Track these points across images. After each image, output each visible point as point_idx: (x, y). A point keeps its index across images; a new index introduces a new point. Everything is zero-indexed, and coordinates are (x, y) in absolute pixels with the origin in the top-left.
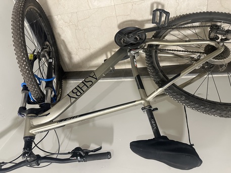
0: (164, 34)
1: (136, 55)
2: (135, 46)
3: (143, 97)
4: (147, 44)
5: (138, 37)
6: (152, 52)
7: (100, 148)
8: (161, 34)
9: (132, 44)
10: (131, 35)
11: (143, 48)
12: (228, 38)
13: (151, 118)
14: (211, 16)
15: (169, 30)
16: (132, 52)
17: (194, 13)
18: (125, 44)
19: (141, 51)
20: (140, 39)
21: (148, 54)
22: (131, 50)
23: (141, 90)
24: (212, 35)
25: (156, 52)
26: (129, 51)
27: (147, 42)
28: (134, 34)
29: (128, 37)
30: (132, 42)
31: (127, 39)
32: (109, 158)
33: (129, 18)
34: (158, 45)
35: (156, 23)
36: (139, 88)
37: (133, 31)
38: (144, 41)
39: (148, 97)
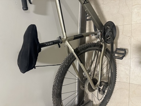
0: (107, 56)
1: (97, 36)
2: (104, 35)
3: (68, 38)
5: (108, 38)
6: (98, 47)
7: (31, 3)
8: (107, 53)
10: (111, 33)
11: (101, 41)
13: (54, 43)
14: (113, 83)
15: (109, 59)
16: (100, 33)
18: (106, 28)
19: (98, 40)
20: (107, 40)
21: (97, 44)
22: (101, 32)
23: (73, 37)
24: (103, 83)
25: (97, 49)
26: (100, 31)
27: (104, 44)
28: (111, 35)
29: (110, 31)
30: (106, 34)
31: (109, 30)
32: (23, 8)
33: (120, 33)
34: (101, 51)
35: (116, 51)
36: (74, 36)
37: (113, 35)
38: (106, 42)
39: (68, 41)
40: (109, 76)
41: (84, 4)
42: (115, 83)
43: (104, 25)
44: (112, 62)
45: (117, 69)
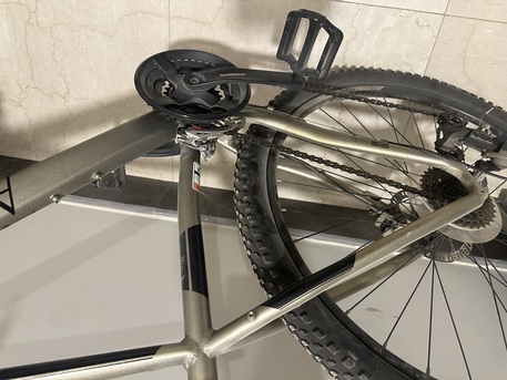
0: (305, 107)
1: (202, 149)
2: (206, 116)
3: (195, 336)
4: (250, 121)
5: (222, 93)
6: (259, 150)
8: (294, 104)
9: (196, 109)
10: (200, 75)
11: (233, 133)
12: (497, 162)
14: (436, 93)
15: (324, 97)
16: (190, 135)
17: (391, 72)
18: (170, 101)
19: (225, 141)
20: (229, 98)
21: (246, 155)
22: (188, 127)
23: (192, 294)
25: (272, 155)
26: (182, 131)
27: (250, 115)
28: (210, 77)
29: (188, 81)
30: (198, 100)
31: (181, 85)
33: (206, 34)
34: (280, 135)
35: (290, 60)
36: (185, 287)
37: (209, 67)
38: (240, 108)
39: (213, 333)
40: (396, 106)
41: (11, 210)
42: (434, 83)
43: (150, 109)
44: (335, 84)
45: (367, 67)
